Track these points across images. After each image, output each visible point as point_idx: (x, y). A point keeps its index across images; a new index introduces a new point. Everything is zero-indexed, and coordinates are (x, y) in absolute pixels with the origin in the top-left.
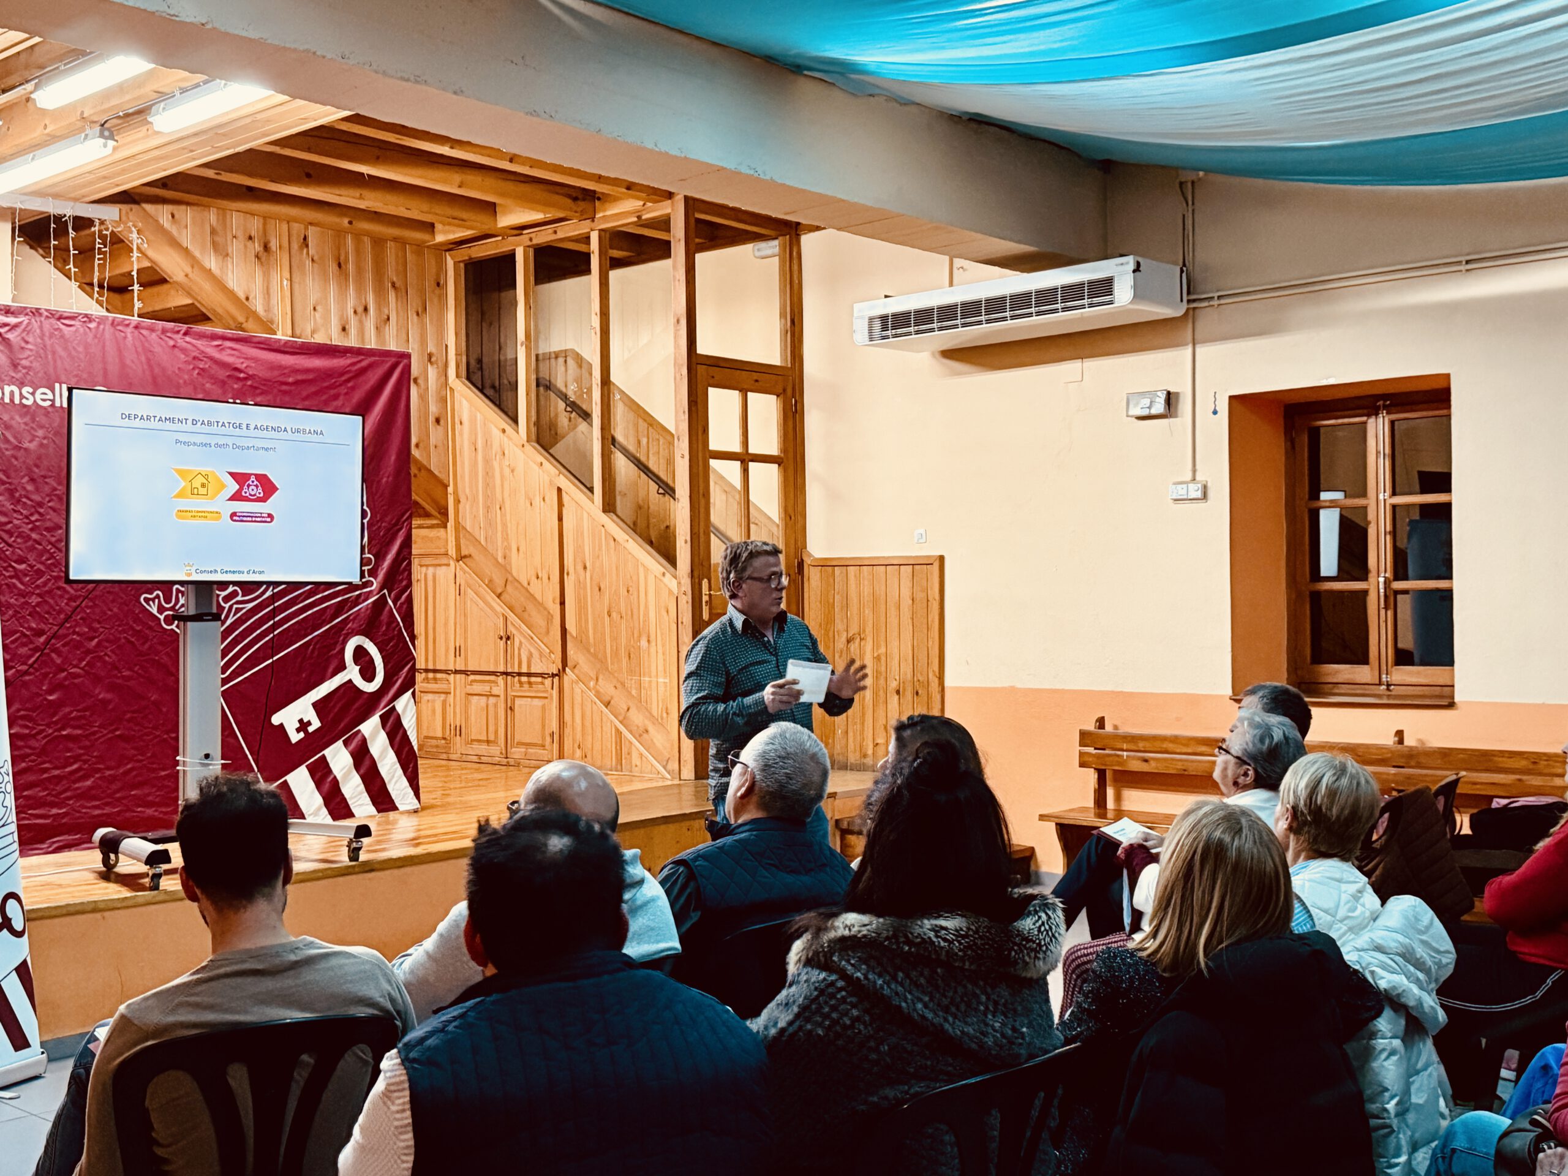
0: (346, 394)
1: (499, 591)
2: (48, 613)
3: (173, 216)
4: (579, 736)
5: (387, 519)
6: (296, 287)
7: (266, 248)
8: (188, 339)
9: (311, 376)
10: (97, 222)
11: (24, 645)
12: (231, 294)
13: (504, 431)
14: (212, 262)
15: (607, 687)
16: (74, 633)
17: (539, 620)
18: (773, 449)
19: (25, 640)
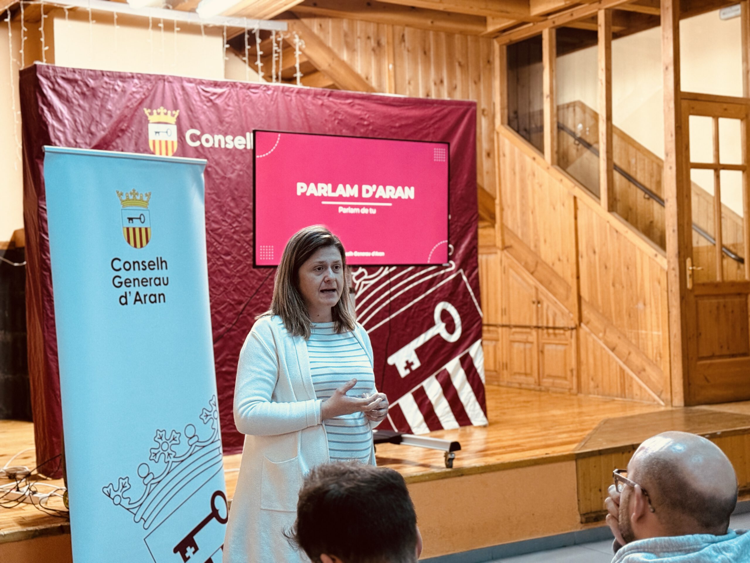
0: (434, 133)
1: (532, 270)
2: (245, 289)
3: (321, 25)
4: (592, 372)
5: (463, 219)
6: (398, 69)
7: (379, 44)
8: (331, 99)
9: (410, 121)
10: (274, 33)
11: (230, 311)
12: (357, 77)
13: (534, 159)
14: (345, 56)
15: (613, 338)
16: (262, 302)
17: (561, 290)
18: (739, 160)
19: (231, 307)
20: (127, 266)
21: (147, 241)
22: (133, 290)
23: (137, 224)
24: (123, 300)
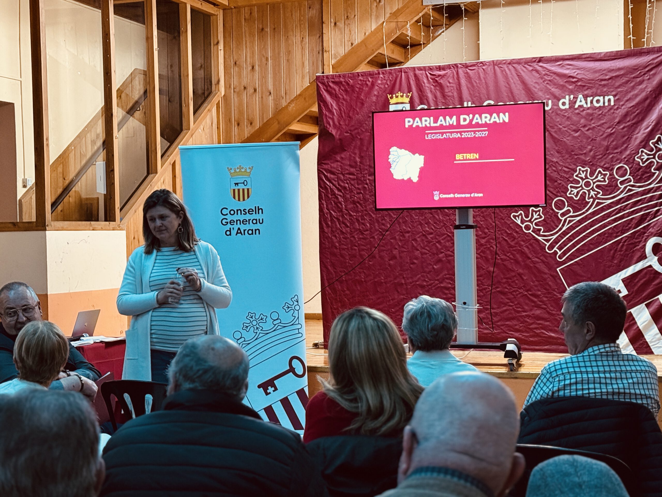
8: (541, 64)
20: (232, 212)
21: (248, 197)
22: (236, 227)
23: (241, 187)
24: (229, 233)
